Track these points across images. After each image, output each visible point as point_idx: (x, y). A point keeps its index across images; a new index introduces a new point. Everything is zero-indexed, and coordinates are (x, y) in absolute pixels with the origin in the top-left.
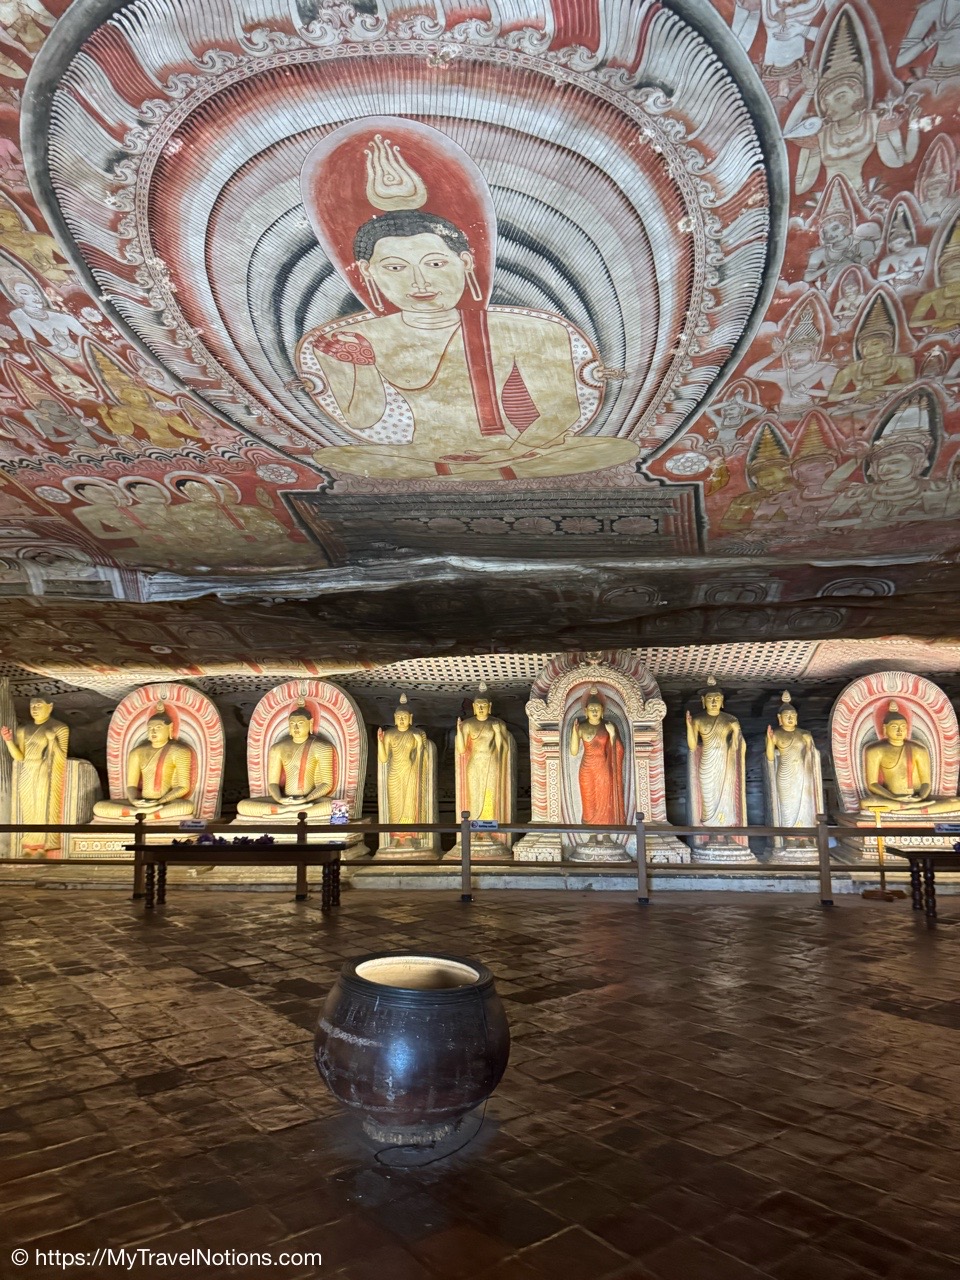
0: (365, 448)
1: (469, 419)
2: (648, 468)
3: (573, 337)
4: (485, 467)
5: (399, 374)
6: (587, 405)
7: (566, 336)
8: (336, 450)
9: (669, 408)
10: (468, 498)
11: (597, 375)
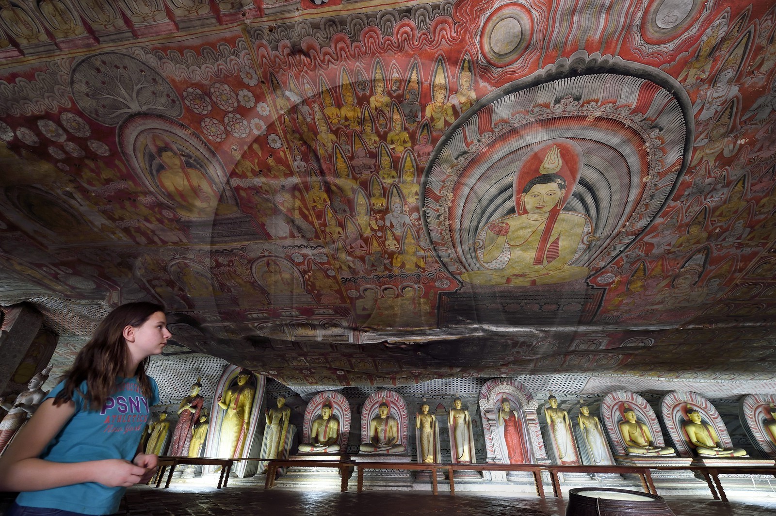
0: (484, 271)
1: (531, 258)
2: (590, 281)
3: (587, 224)
4: (526, 280)
5: (513, 239)
6: (579, 252)
7: (584, 223)
10: (511, 294)
11: (589, 239)
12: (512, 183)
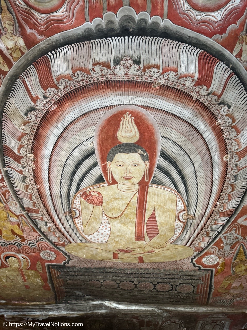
0: (88, 244)
1: (132, 233)
2: (196, 261)
3: (178, 200)
4: (133, 256)
5: (110, 211)
6: (178, 230)
7: (176, 199)
8: (75, 245)
9: (208, 234)
10: (122, 271)
11: (184, 217)
12: (94, 149)
